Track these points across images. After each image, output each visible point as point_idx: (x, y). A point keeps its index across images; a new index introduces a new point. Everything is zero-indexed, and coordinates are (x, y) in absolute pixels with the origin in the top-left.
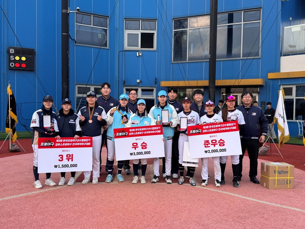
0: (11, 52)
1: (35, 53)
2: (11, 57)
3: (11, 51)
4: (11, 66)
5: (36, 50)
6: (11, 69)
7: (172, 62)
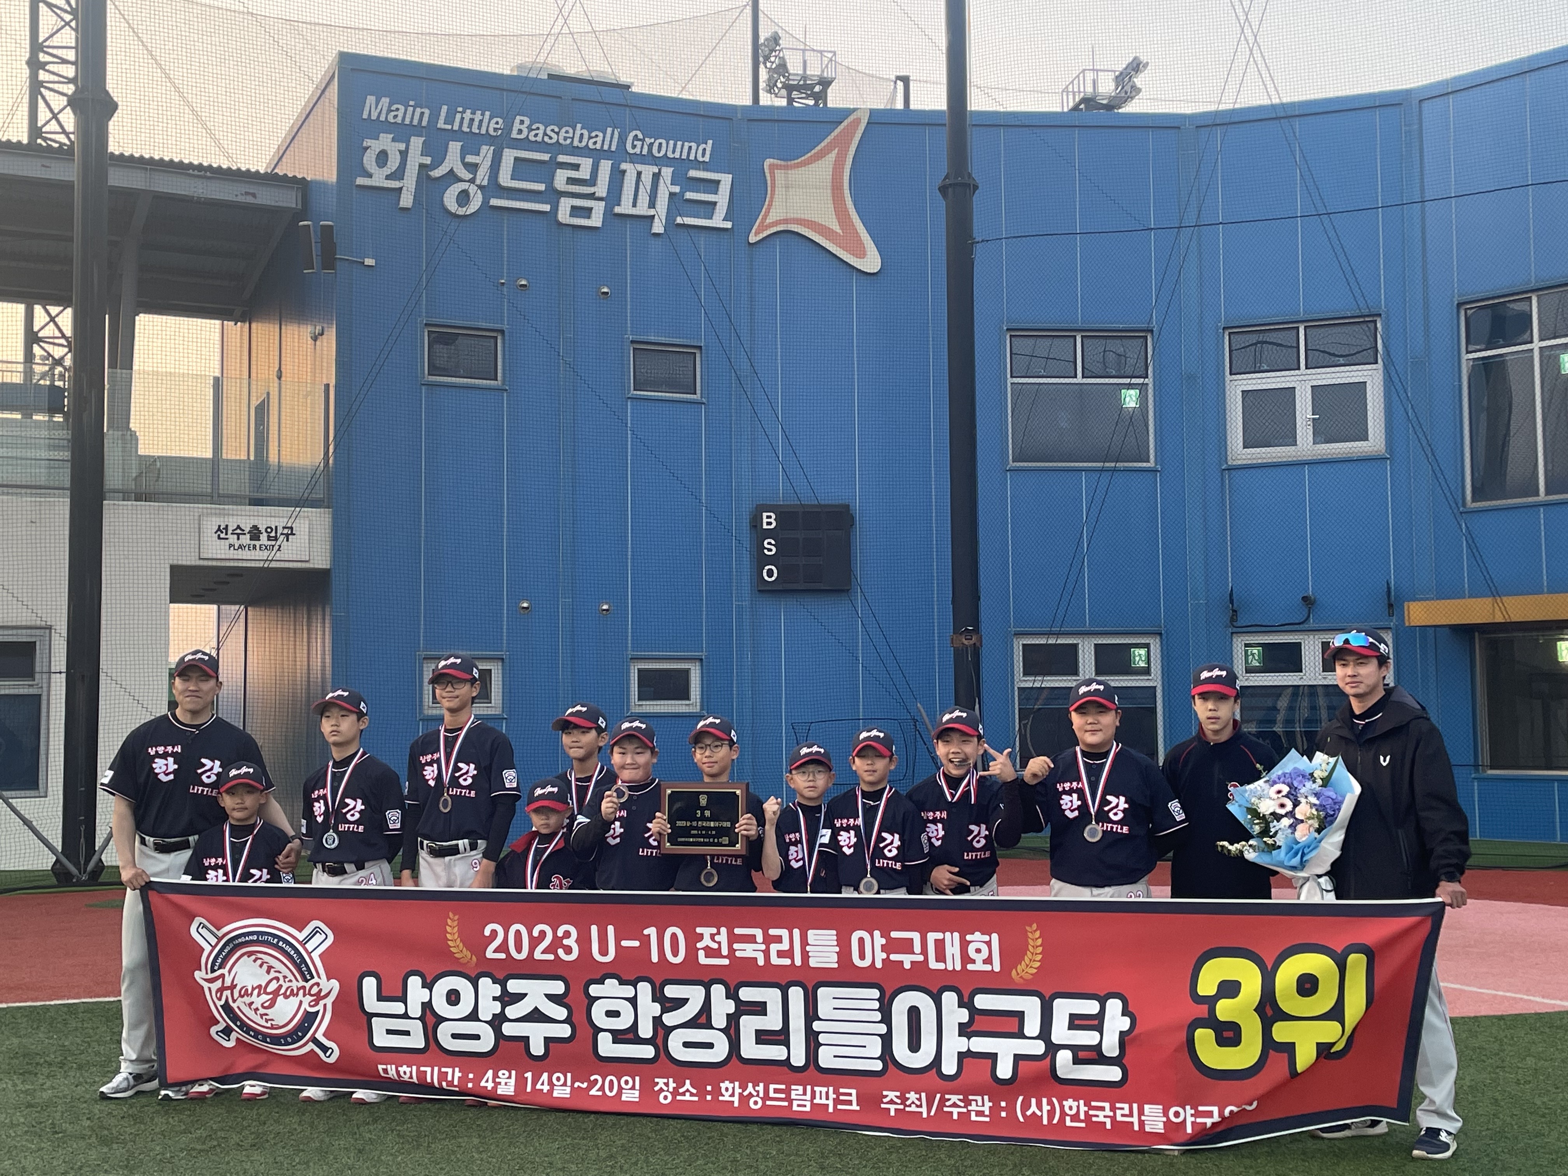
0: (765, 526)
1: (853, 518)
2: (766, 546)
3: (765, 520)
4: (766, 578)
5: (857, 506)
6: (764, 590)
7: (1464, 504)
